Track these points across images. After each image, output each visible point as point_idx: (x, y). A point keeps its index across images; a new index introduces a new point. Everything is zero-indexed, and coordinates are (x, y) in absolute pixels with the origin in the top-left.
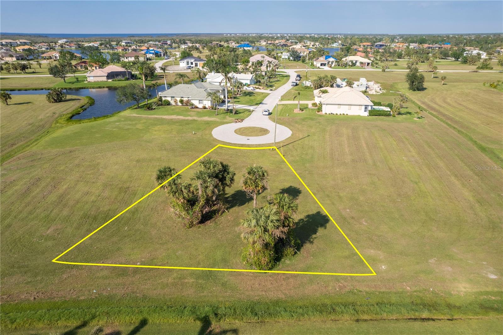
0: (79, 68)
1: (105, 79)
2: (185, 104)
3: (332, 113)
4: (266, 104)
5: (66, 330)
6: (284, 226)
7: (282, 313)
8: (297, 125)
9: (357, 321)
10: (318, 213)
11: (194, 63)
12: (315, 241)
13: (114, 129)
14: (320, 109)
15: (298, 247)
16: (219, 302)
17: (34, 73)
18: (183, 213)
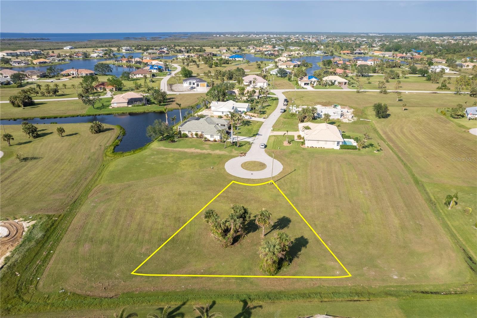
0: (99, 89)
1: (126, 105)
2: (199, 137)
3: (312, 147)
4: (261, 135)
5: (177, 306)
6: (283, 251)
7: (284, 298)
8: (286, 159)
9: (322, 302)
10: (302, 237)
11: (196, 84)
12: (300, 256)
13: (152, 164)
14: (303, 143)
15: (291, 261)
16: (250, 292)
17: (63, 95)
18: (221, 238)
